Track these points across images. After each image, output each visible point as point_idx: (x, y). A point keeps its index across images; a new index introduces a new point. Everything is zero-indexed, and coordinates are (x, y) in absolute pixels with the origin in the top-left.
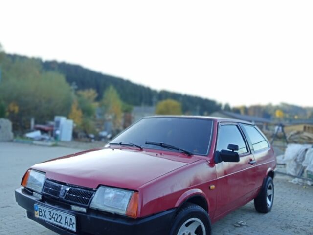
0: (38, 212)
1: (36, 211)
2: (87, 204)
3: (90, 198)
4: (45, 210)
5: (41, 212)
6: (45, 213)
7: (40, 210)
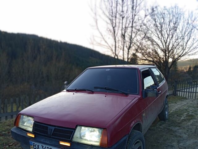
0: (33, 146)
1: (31, 145)
2: (69, 139)
3: (71, 134)
4: (38, 144)
5: (35, 146)
6: (38, 146)
7: (34, 145)
